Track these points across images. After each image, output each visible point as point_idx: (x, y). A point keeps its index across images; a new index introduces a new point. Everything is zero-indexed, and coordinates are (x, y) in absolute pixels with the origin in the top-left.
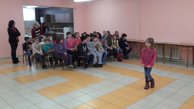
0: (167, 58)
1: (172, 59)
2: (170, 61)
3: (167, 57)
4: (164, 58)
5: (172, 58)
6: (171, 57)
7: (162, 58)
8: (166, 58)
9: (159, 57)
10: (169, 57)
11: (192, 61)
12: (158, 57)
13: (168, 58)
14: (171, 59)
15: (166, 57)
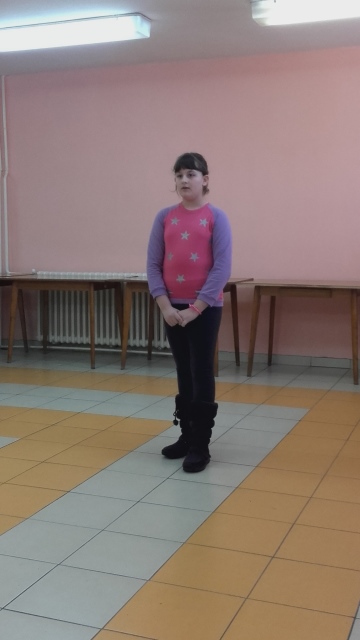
0: (135, 348)
1: (157, 349)
2: (150, 357)
3: (137, 342)
4: (125, 346)
5: (156, 343)
6: (150, 343)
7: (117, 347)
8: (129, 347)
9: (105, 346)
10: (144, 343)
11: (233, 350)
12: (99, 346)
13: (141, 348)
14: (150, 348)
15: (132, 342)
